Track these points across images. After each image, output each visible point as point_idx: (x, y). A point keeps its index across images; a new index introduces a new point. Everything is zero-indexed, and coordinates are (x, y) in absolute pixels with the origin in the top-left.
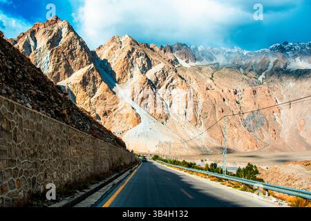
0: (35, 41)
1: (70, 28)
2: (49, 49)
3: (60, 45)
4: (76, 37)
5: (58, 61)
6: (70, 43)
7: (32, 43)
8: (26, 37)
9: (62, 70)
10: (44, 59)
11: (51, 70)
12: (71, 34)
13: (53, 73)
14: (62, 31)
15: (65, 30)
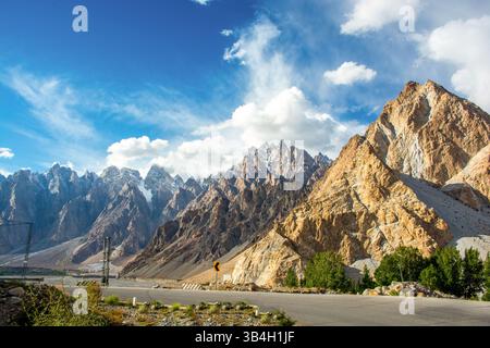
0: (392, 128)
1: (440, 89)
2: (415, 131)
3: (430, 119)
4: (454, 99)
5: (436, 145)
6: (447, 111)
7: (388, 132)
8: (376, 127)
9: (447, 159)
10: (412, 149)
11: (428, 163)
12: (444, 97)
13: (433, 167)
14: (428, 97)
15: (431, 96)
